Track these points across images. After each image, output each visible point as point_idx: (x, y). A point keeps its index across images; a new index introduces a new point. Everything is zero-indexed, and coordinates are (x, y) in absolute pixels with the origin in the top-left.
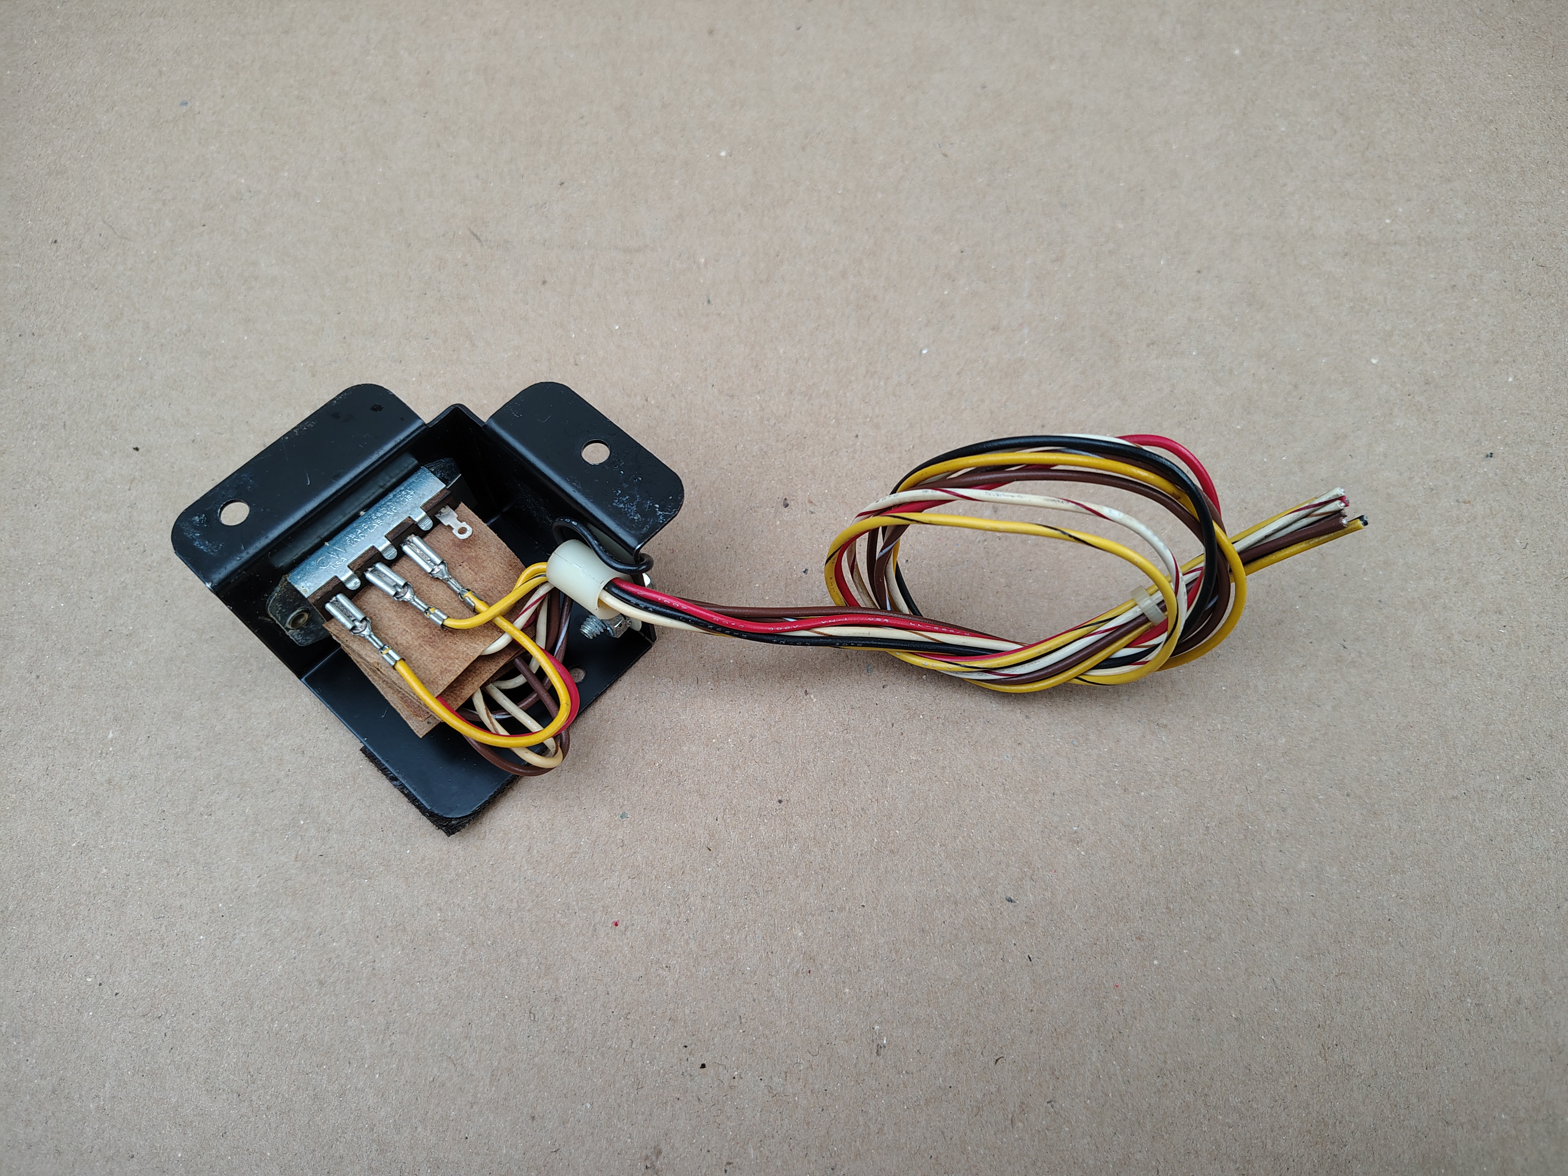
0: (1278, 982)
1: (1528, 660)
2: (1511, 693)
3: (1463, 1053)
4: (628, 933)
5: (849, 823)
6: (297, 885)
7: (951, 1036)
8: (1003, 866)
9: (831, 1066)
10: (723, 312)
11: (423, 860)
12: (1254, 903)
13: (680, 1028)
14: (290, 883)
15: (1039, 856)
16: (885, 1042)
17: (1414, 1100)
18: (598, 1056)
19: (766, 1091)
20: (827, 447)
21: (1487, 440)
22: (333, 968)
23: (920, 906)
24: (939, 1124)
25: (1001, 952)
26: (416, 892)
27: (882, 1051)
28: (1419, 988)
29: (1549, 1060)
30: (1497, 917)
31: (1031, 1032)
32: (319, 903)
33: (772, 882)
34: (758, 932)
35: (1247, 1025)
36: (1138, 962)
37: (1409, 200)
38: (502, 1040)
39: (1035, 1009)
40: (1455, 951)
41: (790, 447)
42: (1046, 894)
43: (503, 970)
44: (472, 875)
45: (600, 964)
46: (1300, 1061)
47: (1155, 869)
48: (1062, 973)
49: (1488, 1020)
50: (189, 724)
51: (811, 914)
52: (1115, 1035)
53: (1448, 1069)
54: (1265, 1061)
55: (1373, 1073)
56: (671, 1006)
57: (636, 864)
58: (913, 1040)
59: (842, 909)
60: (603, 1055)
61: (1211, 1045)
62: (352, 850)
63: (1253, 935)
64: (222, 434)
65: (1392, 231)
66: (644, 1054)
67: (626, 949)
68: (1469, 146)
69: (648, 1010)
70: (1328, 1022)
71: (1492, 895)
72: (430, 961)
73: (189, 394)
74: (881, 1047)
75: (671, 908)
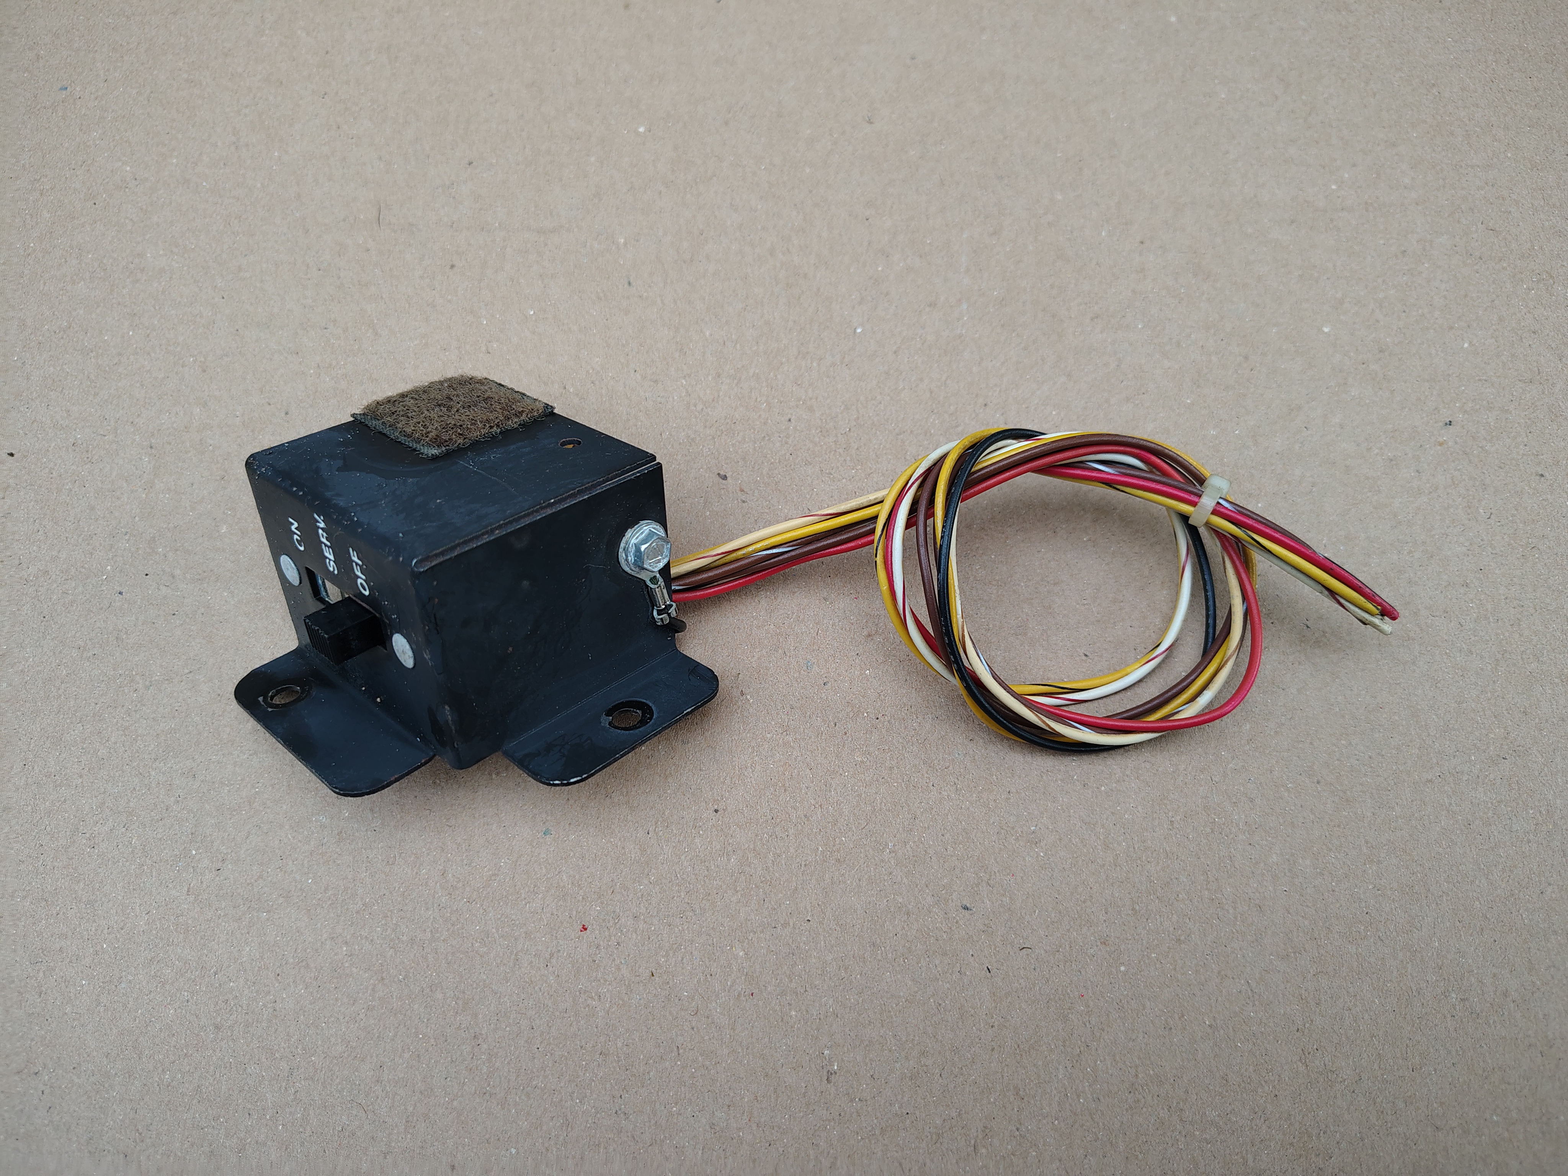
0: (1253, 984)
1: (1497, 634)
2: (1482, 669)
3: (1449, 1052)
4: (554, 961)
5: (791, 831)
6: (190, 922)
7: (907, 1058)
8: (958, 871)
9: (778, 1097)
10: (645, 294)
11: (326, 889)
12: (1224, 900)
13: (612, 1062)
14: (181, 919)
15: (995, 859)
16: (836, 1068)
17: (1401, 1105)
18: (523, 1097)
19: (708, 1127)
20: (758, 432)
21: (1445, 408)
22: (230, 1011)
23: (870, 919)
24: (896, 1154)
25: (958, 965)
26: (319, 925)
27: (832, 1078)
28: (1402, 984)
29: (1540, 1055)
30: (1479, 906)
31: (993, 1049)
32: (214, 940)
33: (709, 898)
34: (695, 953)
35: (1222, 1032)
36: (1104, 969)
37: (1354, 165)
38: (418, 1084)
39: (996, 1024)
40: (1437, 944)
41: (719, 433)
42: (1004, 899)
43: (416, 1006)
44: (381, 905)
45: (523, 996)
46: (1279, 1069)
47: (1118, 868)
48: (1023, 984)
49: (1474, 1016)
50: (70, 749)
51: (752, 931)
52: (1082, 1049)
53: (1435, 1070)
54: (1243, 1070)
55: (1357, 1078)
56: (602, 1039)
57: (562, 884)
58: (866, 1065)
59: (785, 925)
60: (528, 1095)
61: (1184, 1054)
62: (248, 881)
63: (1224, 935)
64: (105, 436)
65: (1339, 197)
66: (573, 1093)
67: (551, 978)
68: (1413, 110)
69: (576, 1045)
70: (1307, 1025)
71: (1472, 882)
72: (337, 1000)
73: (69, 393)
74: (831, 1074)
75: (600, 931)
